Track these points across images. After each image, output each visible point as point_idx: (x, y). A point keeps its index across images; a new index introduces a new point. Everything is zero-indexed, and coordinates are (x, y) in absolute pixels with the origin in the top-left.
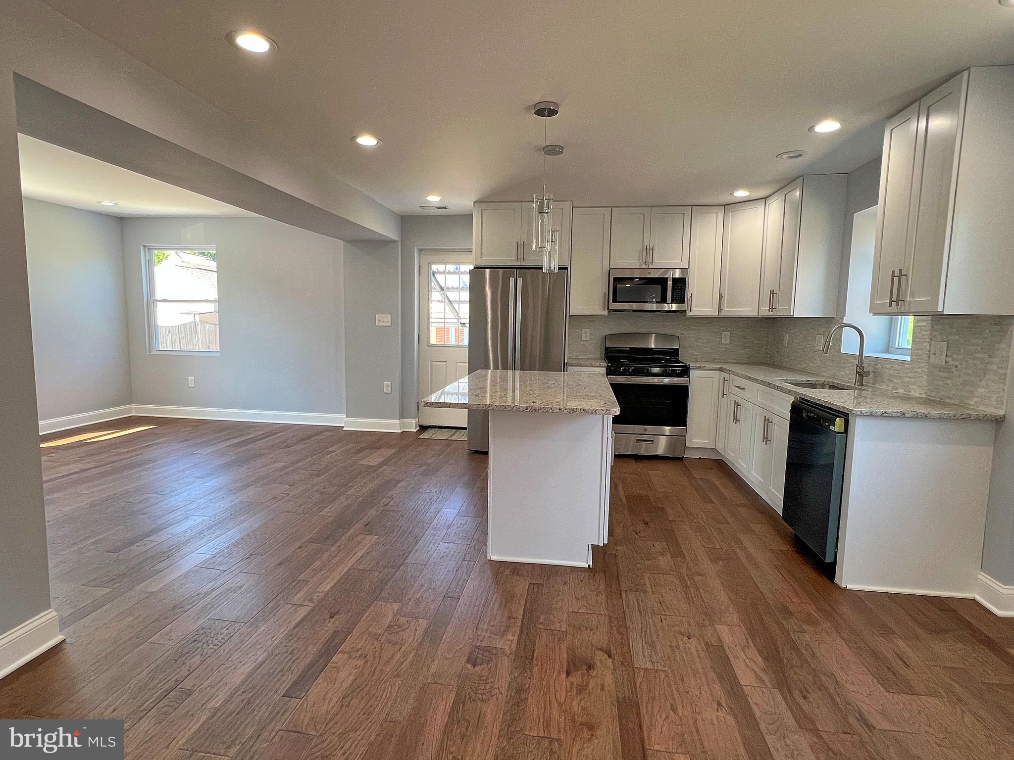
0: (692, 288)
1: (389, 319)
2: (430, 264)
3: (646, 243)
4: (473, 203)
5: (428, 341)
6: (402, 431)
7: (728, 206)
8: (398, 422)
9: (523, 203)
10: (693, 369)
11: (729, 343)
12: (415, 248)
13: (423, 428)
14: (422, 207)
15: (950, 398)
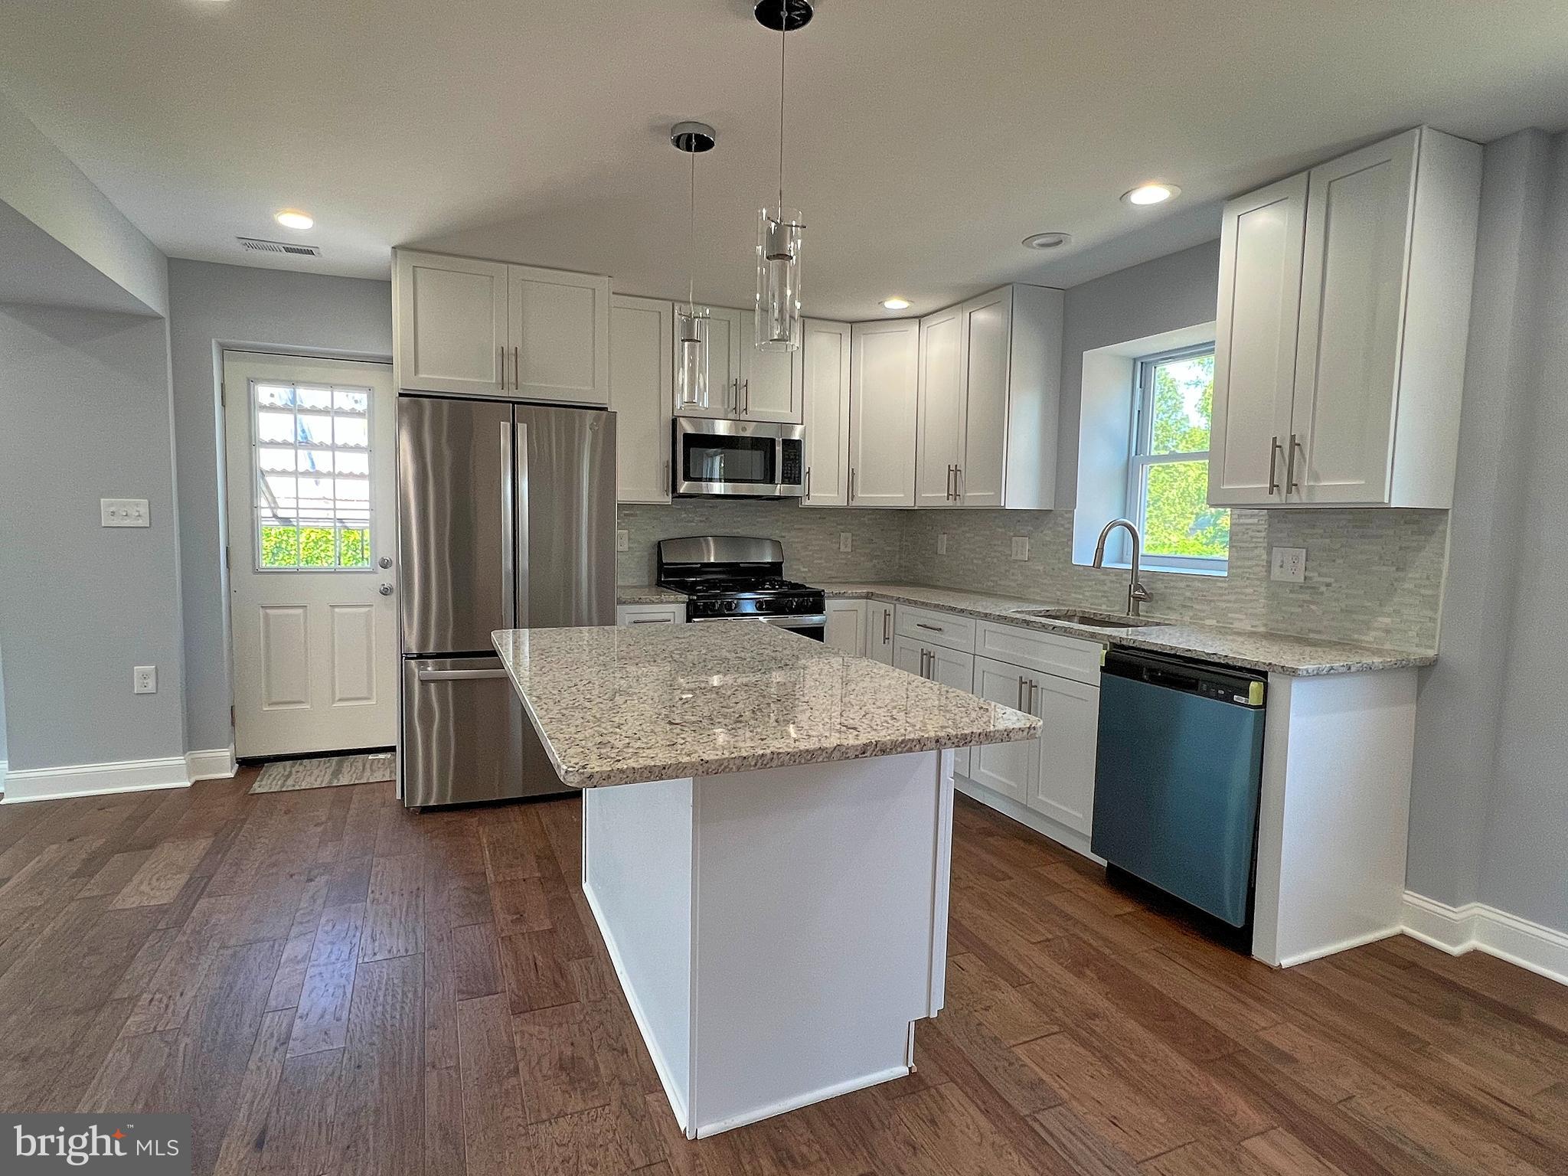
0: (810, 458)
1: (144, 510)
2: (251, 381)
3: (734, 376)
4: (389, 249)
5: (254, 559)
6: (193, 780)
7: (857, 325)
8: (179, 760)
9: (511, 266)
10: (829, 597)
11: (850, 551)
12: (213, 341)
13: (250, 765)
14: (249, 243)
15: (1319, 632)
